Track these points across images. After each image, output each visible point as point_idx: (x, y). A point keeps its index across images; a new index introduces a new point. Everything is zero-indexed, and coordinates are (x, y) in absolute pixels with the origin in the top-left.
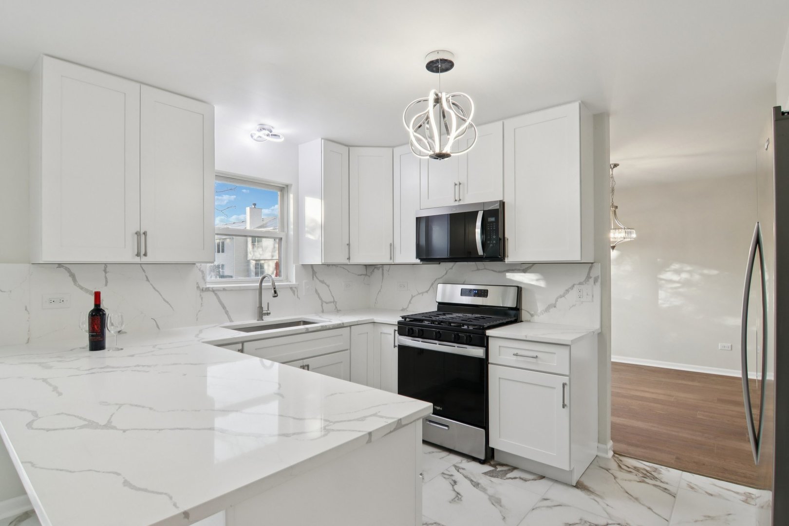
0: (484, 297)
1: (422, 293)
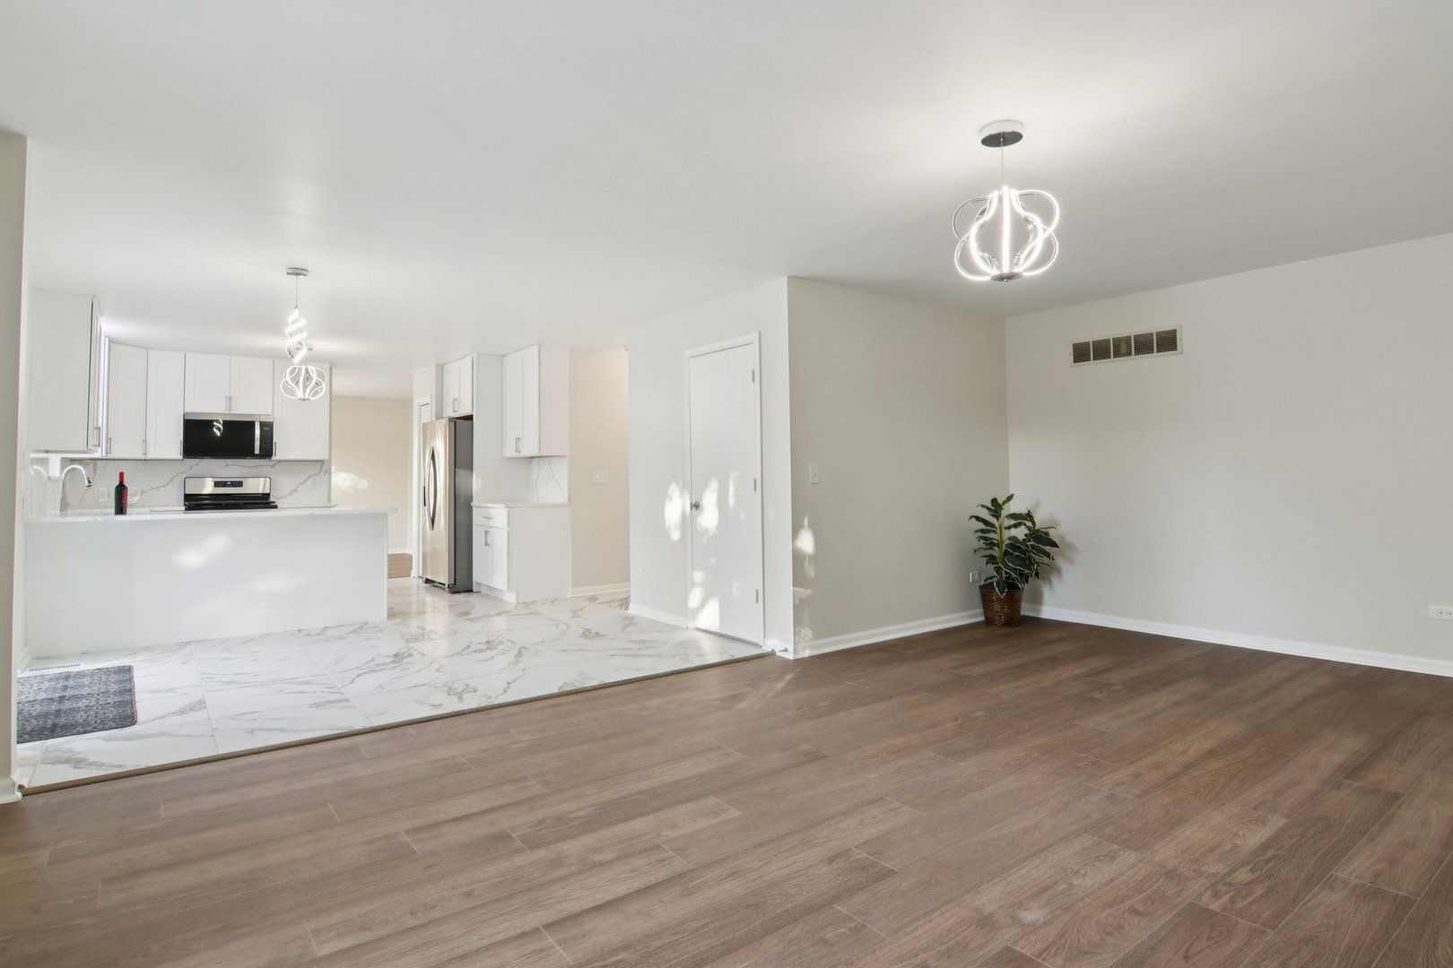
0: (239, 487)
1: (158, 488)
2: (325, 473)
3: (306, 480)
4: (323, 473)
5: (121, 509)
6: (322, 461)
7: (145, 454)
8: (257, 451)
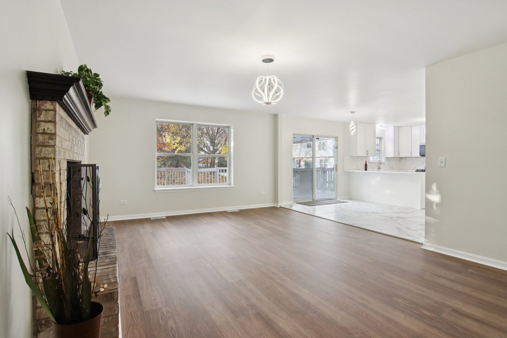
5: (366, 170)
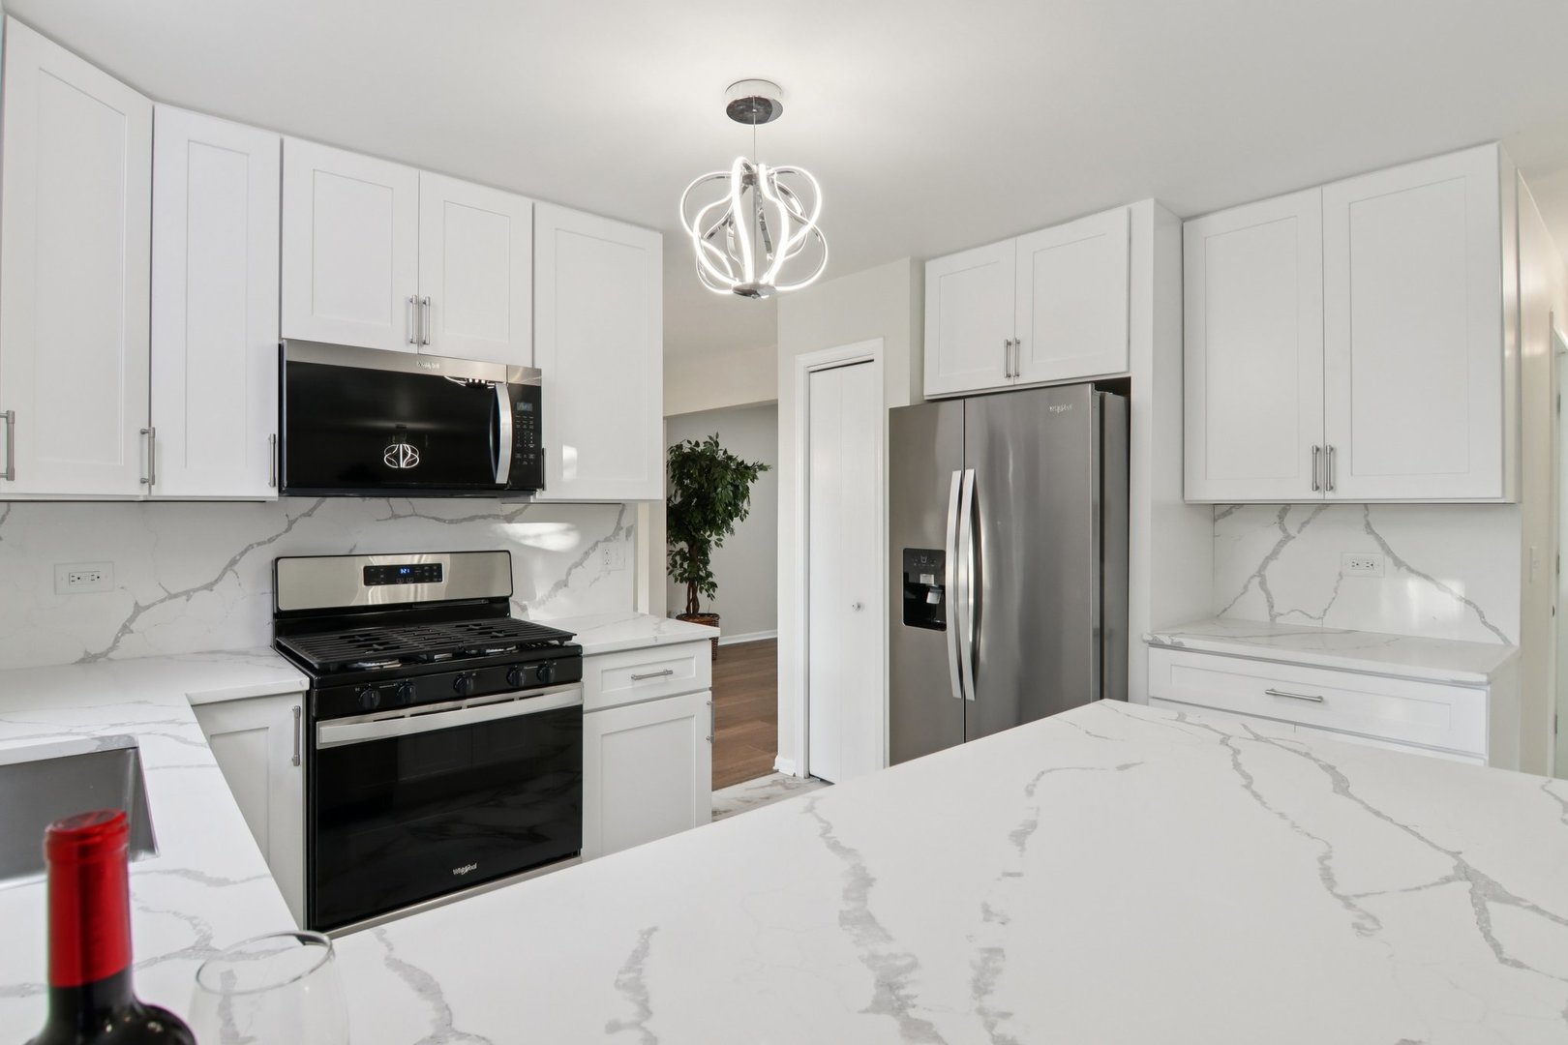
0: (431, 581)
1: (188, 594)
2: (628, 535)
3: (587, 554)
4: (623, 533)
6: (620, 506)
7: (150, 480)
8: (502, 477)
